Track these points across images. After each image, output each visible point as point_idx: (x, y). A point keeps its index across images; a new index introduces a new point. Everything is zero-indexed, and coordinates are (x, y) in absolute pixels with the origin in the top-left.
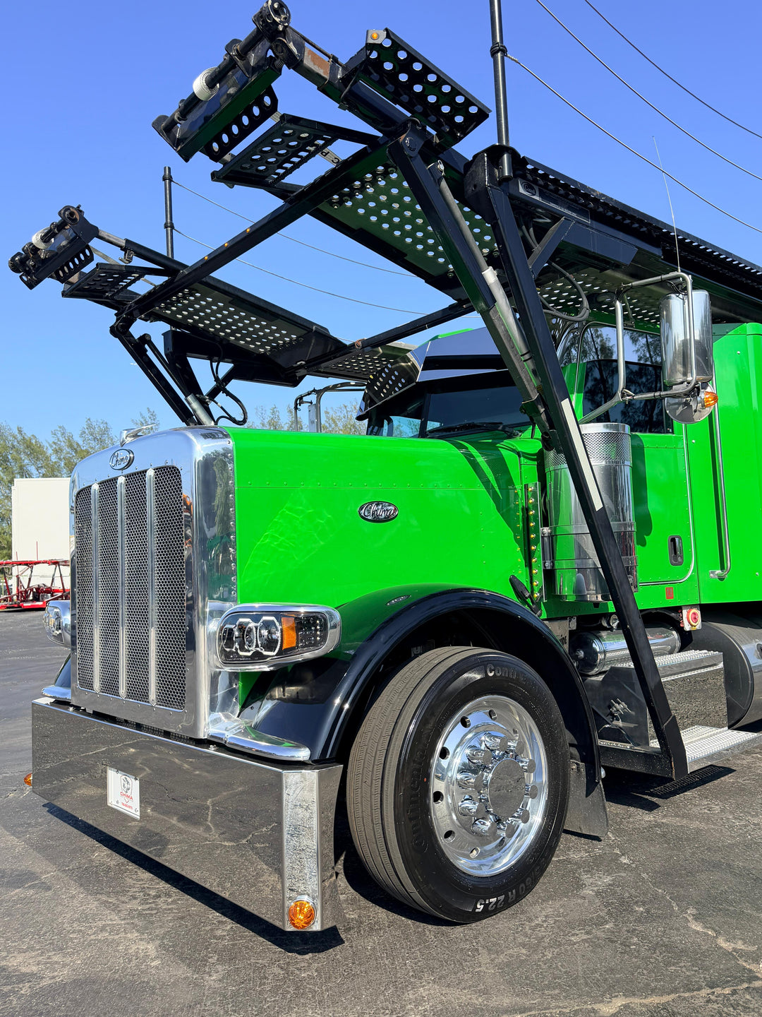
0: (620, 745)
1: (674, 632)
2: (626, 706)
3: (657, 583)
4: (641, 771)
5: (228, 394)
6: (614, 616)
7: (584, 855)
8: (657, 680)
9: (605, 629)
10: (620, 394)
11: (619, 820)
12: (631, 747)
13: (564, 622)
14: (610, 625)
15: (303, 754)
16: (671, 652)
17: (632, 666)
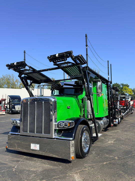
15: (71, 139)
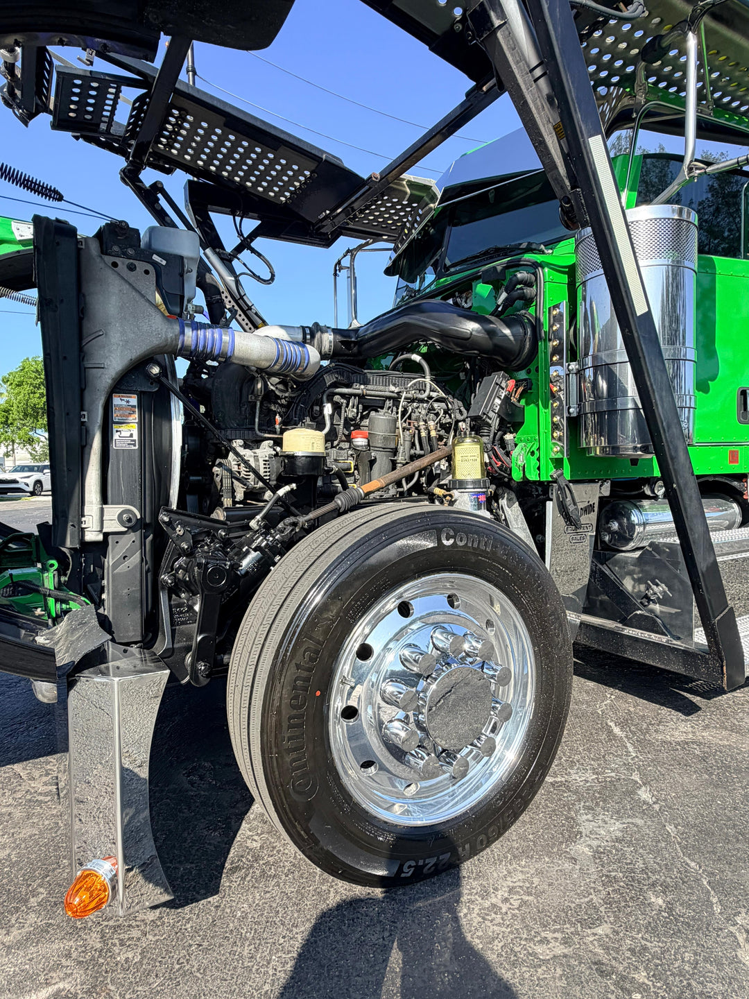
0: (654, 637)
1: (735, 505)
2: (666, 589)
3: (718, 444)
4: (678, 671)
5: (253, 251)
6: (660, 483)
7: (591, 777)
8: (711, 560)
9: (648, 498)
10: (686, 170)
11: (645, 726)
12: (667, 641)
13: (595, 485)
14: (654, 493)
16: (729, 527)
17: (678, 542)
